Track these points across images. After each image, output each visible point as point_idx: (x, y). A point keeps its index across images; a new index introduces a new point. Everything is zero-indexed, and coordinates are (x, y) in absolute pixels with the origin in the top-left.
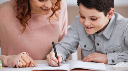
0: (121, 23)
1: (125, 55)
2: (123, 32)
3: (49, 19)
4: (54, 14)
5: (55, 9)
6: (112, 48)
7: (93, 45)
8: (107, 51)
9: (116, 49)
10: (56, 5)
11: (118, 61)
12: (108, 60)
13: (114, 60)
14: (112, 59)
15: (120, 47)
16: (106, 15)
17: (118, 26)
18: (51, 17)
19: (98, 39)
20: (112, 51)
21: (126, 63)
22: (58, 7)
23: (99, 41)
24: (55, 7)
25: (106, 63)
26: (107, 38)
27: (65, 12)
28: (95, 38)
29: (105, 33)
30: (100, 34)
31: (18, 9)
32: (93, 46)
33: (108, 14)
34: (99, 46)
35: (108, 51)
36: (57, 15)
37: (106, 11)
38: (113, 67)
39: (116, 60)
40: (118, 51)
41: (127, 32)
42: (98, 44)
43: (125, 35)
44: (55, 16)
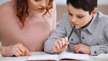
0: (103, 19)
1: (105, 47)
2: (104, 27)
3: (43, 17)
4: (48, 12)
5: (48, 8)
6: (96, 41)
7: (79, 38)
8: (91, 44)
9: (99, 42)
10: (49, 5)
11: (100, 52)
12: (91, 52)
13: (96, 51)
14: (95, 50)
15: (103, 40)
16: (90, 14)
17: (99, 23)
18: (45, 15)
19: (83, 33)
20: (96, 43)
21: (107, 54)
22: (50, 7)
23: (84, 35)
24: (48, 6)
25: (90, 54)
26: (91, 32)
27: (54, 11)
28: (81, 33)
29: (89, 28)
30: (85, 29)
31: (18, 9)
32: (78, 40)
33: (92, 13)
34: (84, 39)
35: (93, 43)
36: (50, 13)
37: (91, 10)
38: (95, 58)
39: (98, 51)
40: (101, 44)
41: (107, 27)
42: (83, 38)
43: (105, 30)
44: (48, 14)
